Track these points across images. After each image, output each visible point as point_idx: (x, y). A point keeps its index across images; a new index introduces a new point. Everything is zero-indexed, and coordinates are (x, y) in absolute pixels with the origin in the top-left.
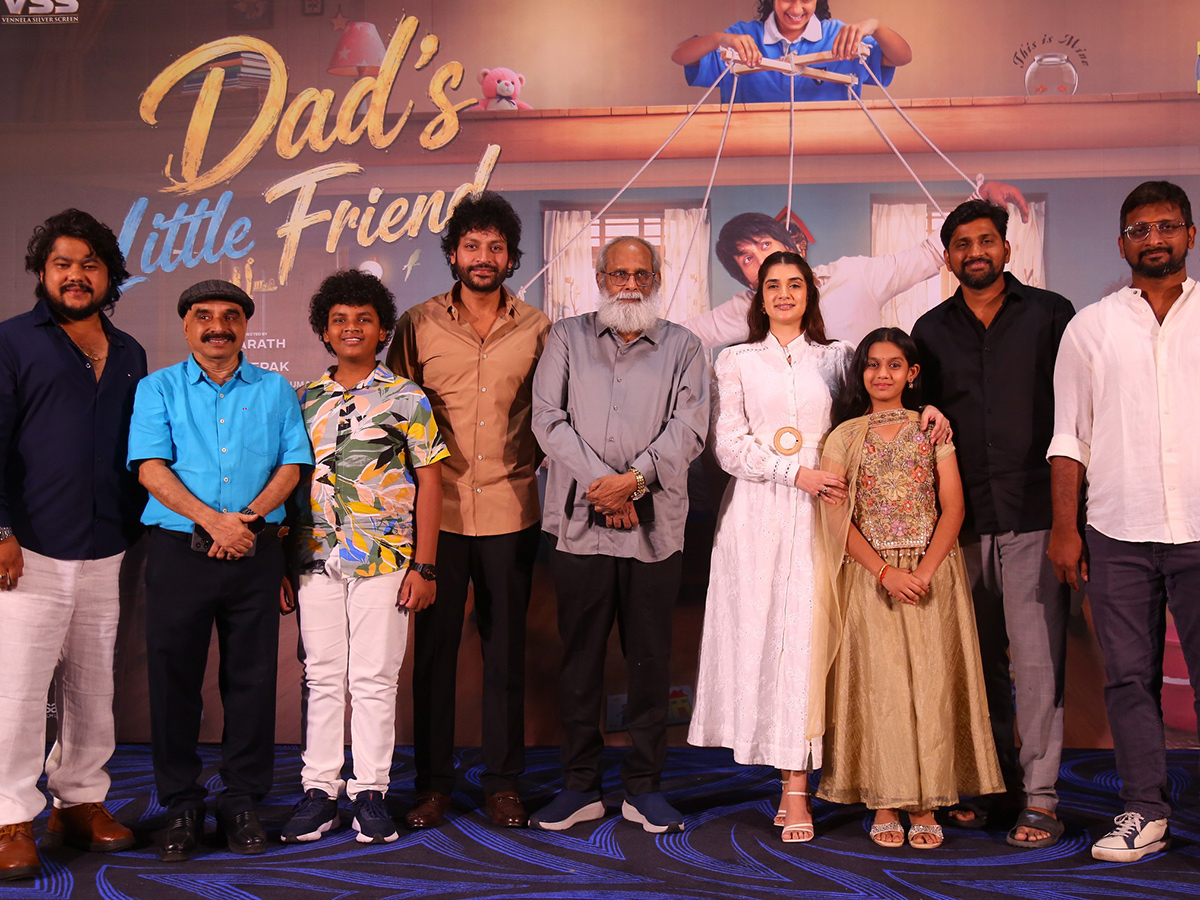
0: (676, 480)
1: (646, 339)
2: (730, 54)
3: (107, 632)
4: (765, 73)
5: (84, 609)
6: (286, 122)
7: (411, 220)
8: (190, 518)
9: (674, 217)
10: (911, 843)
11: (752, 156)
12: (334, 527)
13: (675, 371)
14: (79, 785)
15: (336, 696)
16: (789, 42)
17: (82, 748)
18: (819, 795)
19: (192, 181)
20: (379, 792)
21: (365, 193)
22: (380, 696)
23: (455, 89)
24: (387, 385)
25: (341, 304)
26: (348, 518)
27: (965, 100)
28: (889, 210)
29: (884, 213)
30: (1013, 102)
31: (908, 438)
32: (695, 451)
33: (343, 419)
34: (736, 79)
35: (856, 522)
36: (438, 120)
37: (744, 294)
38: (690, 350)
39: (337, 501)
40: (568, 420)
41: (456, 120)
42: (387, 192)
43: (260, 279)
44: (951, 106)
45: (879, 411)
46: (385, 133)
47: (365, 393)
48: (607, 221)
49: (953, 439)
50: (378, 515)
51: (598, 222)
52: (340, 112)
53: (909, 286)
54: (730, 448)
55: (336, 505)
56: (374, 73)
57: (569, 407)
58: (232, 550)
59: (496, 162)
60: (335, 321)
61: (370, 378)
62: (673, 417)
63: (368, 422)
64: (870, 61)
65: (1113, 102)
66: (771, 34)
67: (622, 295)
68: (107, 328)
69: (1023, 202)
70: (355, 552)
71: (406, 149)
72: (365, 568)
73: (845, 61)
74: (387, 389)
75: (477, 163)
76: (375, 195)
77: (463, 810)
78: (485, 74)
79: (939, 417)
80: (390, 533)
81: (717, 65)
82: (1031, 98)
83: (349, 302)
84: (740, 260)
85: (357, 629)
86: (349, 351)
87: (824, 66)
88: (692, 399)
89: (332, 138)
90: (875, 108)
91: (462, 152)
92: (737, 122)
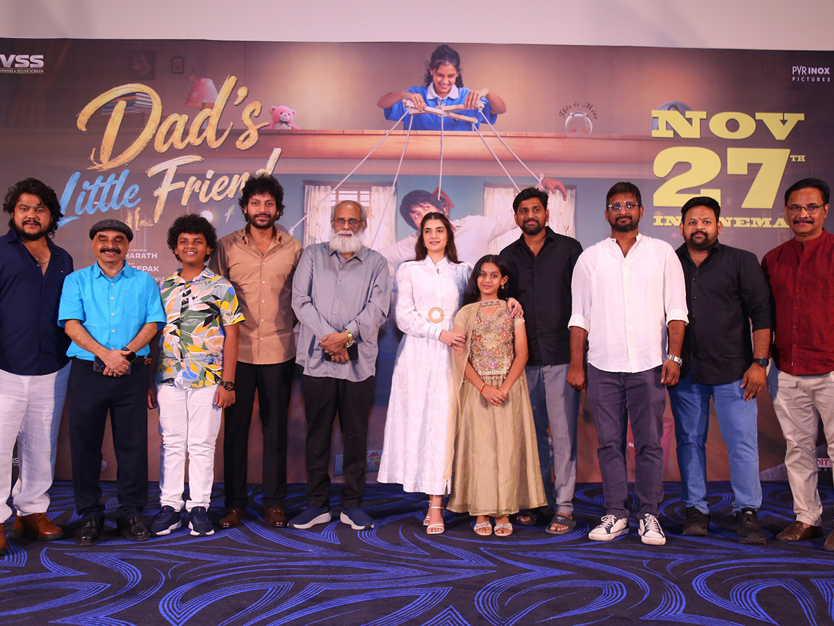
0: (371, 336)
1: (356, 258)
2: (409, 103)
3: (47, 416)
4: (428, 115)
5: (34, 403)
6: (161, 132)
7: (230, 188)
8: (93, 353)
9: (377, 191)
10: (496, 533)
11: (421, 159)
12: (180, 359)
13: (372, 277)
14: (31, 503)
15: (180, 453)
16: (441, 99)
17: (34, 482)
18: (448, 508)
19: (106, 164)
20: (204, 507)
21: (204, 172)
22: (204, 453)
23: (256, 117)
24: (210, 280)
25: (185, 232)
26: (188, 355)
27: (535, 134)
28: (494, 191)
29: (491, 193)
30: (558, 136)
31: (500, 315)
32: (381, 321)
33: (185, 298)
34: (412, 117)
35: (470, 361)
36: (246, 133)
37: (414, 234)
38: (381, 265)
39: (181, 345)
40: (312, 302)
41: (256, 134)
42: (217, 172)
43: (143, 219)
44: (527, 137)
45: (484, 300)
46: (216, 140)
47: (197, 284)
48: (340, 192)
49: (524, 316)
50: (205, 353)
51: (335, 192)
52: (192, 127)
53: (504, 232)
54: (404, 317)
55: (181, 348)
56: (211, 106)
57: (312, 294)
58: (116, 371)
59: (279, 158)
60: (181, 242)
61: (200, 275)
62: (369, 301)
63: (198, 300)
64: (484, 111)
65: (610, 139)
66: (431, 94)
67: (341, 232)
68: (51, 245)
69: (564, 189)
70: (191, 374)
71: (228, 149)
72: (197, 383)
73: (471, 110)
74: (210, 282)
75: (268, 158)
76: (210, 174)
77: (252, 518)
78: (274, 109)
79: (517, 303)
80: (212, 363)
81: (402, 109)
82: (569, 135)
83: (190, 232)
84: (413, 215)
85: (193, 417)
86: (189, 259)
87: (460, 112)
88: (381, 291)
89: (186, 142)
90: (486, 136)
91: (260, 151)
92: (412, 140)
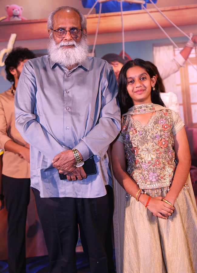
1: (81, 67)
11: (109, 33)
27: (184, 6)
29: (158, 50)
34: (101, 5)
44: (179, 9)
59: (15, 40)
75: (8, 41)
78: (8, 7)
90: (151, 12)
92: (102, 20)
